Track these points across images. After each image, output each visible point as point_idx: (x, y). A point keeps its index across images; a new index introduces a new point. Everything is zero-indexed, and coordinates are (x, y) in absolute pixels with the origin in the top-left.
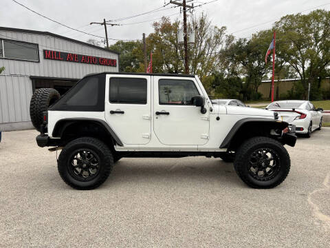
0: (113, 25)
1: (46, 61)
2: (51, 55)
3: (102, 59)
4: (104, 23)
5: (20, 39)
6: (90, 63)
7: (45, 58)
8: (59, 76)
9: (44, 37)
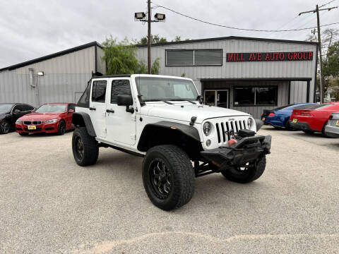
0: (329, 9)
1: (229, 63)
2: (233, 58)
3: (292, 54)
4: (317, 11)
5: (208, 48)
6: (275, 60)
7: (228, 61)
8: (240, 77)
9: (228, 42)
